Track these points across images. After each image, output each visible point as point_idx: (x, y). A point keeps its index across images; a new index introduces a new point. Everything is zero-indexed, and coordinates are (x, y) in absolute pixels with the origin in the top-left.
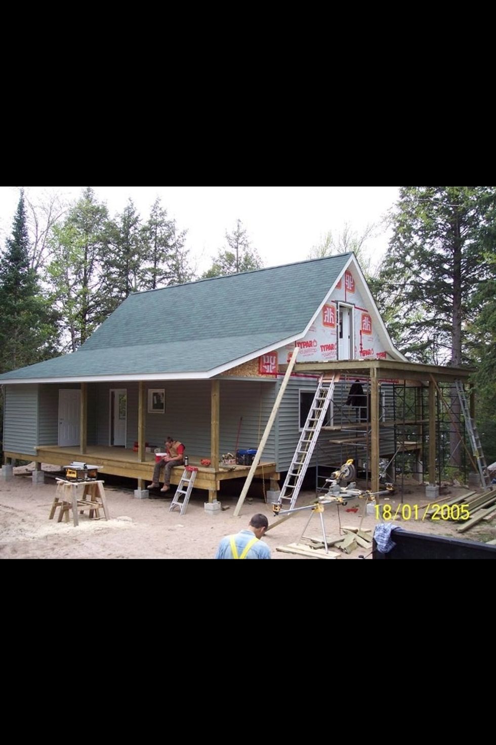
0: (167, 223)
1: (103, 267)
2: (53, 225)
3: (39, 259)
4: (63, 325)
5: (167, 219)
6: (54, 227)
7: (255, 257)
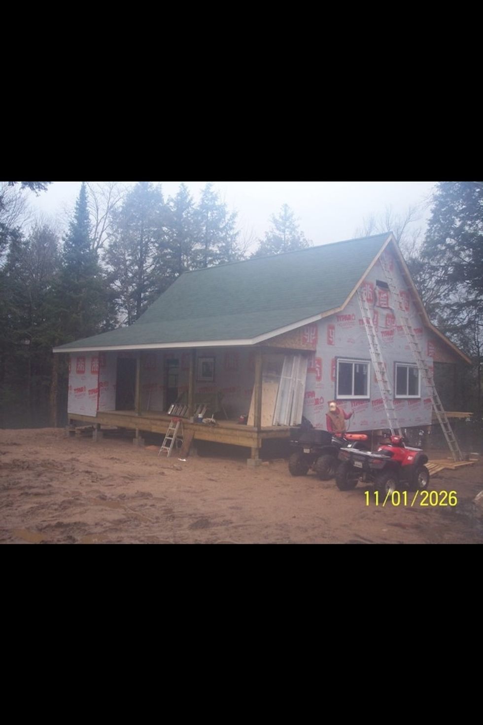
0: (217, 207)
1: (157, 248)
2: (112, 209)
3: (99, 241)
4: (120, 302)
5: (217, 203)
6: (113, 211)
7: (301, 240)
